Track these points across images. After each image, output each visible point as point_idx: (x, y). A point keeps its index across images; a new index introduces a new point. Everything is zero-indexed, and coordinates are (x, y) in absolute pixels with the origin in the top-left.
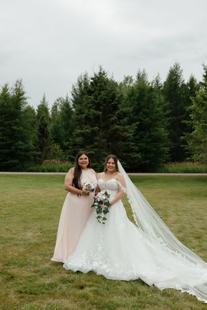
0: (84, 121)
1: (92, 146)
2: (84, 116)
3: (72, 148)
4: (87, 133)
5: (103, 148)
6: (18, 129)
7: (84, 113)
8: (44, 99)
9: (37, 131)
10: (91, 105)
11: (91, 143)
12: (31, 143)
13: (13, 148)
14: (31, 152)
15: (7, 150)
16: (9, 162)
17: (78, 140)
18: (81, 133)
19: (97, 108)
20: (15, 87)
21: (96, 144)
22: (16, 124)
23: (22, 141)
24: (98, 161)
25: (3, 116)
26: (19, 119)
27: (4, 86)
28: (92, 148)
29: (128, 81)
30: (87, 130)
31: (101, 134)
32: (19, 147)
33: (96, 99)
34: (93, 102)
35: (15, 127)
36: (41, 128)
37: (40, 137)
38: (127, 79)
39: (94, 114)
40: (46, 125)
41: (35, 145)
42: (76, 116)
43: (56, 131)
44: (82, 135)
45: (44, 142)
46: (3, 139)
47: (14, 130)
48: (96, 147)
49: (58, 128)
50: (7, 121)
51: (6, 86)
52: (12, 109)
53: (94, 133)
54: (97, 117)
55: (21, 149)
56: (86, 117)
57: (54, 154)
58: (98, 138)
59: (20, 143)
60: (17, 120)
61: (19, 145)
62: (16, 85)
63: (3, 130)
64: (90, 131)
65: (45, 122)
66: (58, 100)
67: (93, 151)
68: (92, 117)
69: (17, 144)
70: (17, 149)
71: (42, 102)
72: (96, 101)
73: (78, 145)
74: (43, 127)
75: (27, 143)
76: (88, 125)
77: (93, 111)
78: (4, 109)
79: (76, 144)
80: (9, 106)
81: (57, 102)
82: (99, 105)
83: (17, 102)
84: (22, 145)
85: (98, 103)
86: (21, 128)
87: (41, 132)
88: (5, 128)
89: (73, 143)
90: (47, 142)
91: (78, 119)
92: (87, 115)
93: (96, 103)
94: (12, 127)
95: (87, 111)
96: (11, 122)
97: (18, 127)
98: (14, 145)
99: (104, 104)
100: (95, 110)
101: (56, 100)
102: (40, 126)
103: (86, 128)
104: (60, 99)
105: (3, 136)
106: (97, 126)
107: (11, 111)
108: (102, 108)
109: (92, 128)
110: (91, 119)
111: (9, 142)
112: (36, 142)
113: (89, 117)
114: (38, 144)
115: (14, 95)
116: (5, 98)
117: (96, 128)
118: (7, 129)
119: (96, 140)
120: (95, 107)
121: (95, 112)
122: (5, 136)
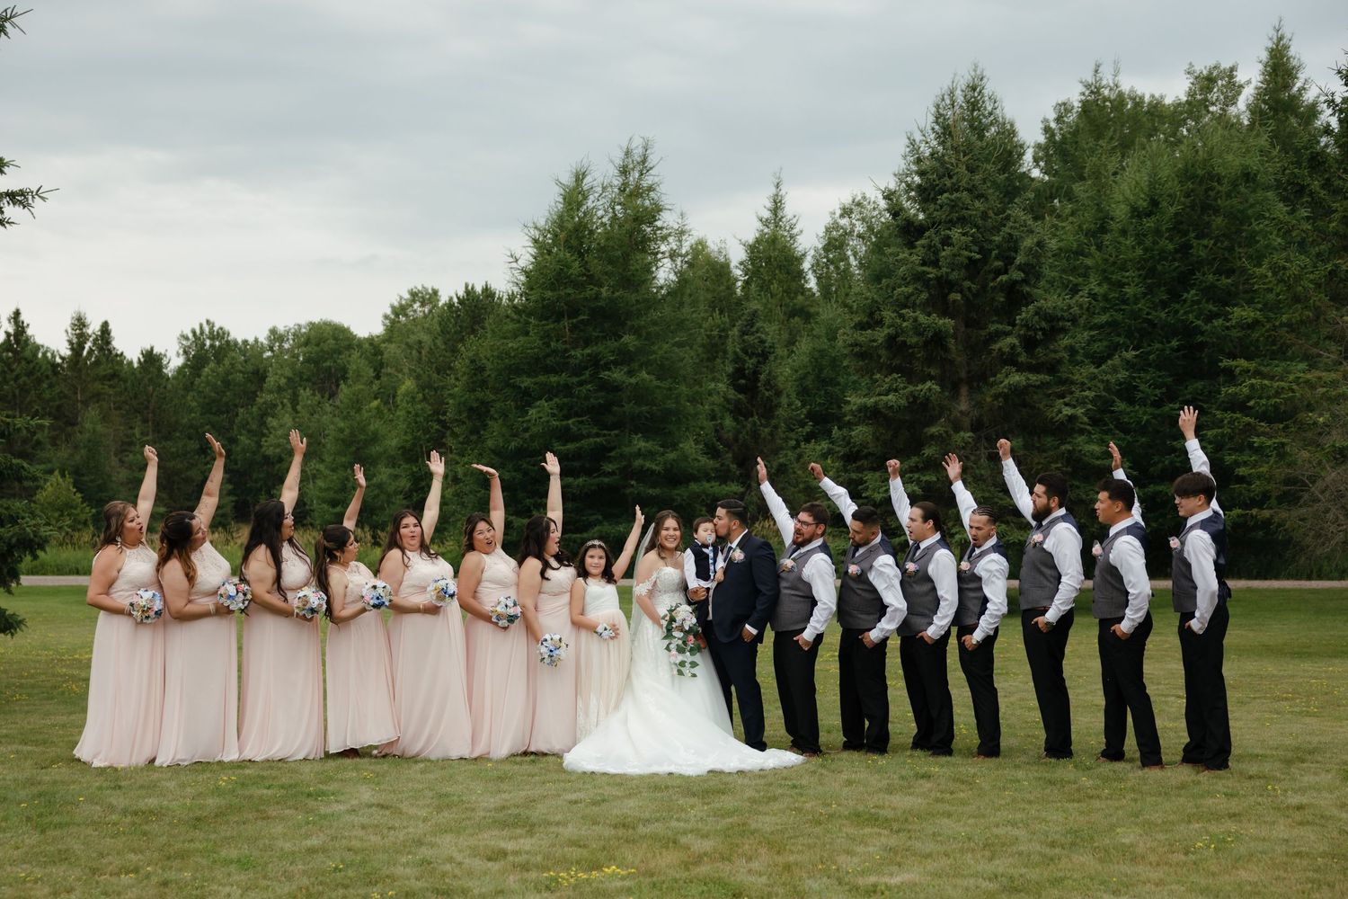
1: (915, 460)
4: (889, 407)
6: (633, 380)
8: (777, 206)
9: (722, 387)
10: (910, 289)
12: (689, 447)
13: (609, 467)
14: (694, 487)
15: (581, 480)
17: (861, 433)
18: (863, 409)
19: (936, 305)
20: (617, 182)
22: (625, 358)
23: (647, 439)
25: (566, 323)
26: (636, 331)
27: (568, 179)
29: (1213, 96)
30: (891, 398)
32: (638, 463)
33: (935, 264)
34: (919, 277)
35: (617, 375)
36: (739, 372)
37: (739, 412)
38: (1206, 82)
39: (918, 329)
40: (764, 356)
41: (712, 452)
42: (854, 337)
44: (872, 415)
45: (755, 435)
46: (567, 429)
47: (616, 388)
50: (587, 343)
51: (580, 177)
52: (603, 290)
53: (921, 411)
55: (643, 475)
56: (891, 339)
59: (640, 443)
60: (628, 339)
61: (639, 454)
62: (624, 171)
63: (567, 389)
64: (903, 402)
65: (762, 342)
66: (846, 212)
67: (918, 482)
68: (914, 340)
69: (627, 450)
70: (628, 473)
71: (766, 223)
72: (932, 272)
73: (866, 457)
74: (750, 363)
75: (674, 446)
76: (895, 375)
77: (916, 320)
78: (569, 291)
79: (858, 451)
80: (591, 277)
81: (844, 222)
82: (945, 285)
83: (626, 256)
84: (650, 455)
85: (938, 279)
86: (644, 375)
87: (740, 389)
88: (575, 380)
89: (847, 449)
90: (771, 434)
91: (861, 346)
92: (891, 331)
93: (930, 279)
94: (604, 374)
95: (893, 315)
96: (599, 348)
97: (631, 373)
98: (613, 454)
99: (967, 284)
100: (923, 312)
101: (838, 212)
102: (737, 359)
103: (886, 386)
104: (859, 204)
105: (567, 417)
106: (931, 378)
107: (597, 297)
108: (954, 301)
109: (911, 388)
110: (911, 347)
111: (591, 439)
112: (719, 439)
113: (901, 339)
114: (728, 446)
115: (614, 218)
116: (574, 242)
117: (930, 387)
118: (581, 384)
119: (932, 436)
120: (924, 296)
121: (922, 318)
122: (577, 415)
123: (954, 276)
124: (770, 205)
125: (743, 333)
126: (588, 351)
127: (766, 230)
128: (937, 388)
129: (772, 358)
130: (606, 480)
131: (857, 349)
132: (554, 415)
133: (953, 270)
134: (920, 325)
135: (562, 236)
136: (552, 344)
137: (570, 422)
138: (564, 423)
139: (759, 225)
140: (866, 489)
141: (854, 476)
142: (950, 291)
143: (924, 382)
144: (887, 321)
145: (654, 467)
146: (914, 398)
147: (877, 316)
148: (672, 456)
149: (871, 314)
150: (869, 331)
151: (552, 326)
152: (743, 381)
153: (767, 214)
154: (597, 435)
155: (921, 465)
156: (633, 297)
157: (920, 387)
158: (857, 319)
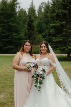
0: (55, 18)
1: (61, 35)
2: (55, 14)
3: (48, 37)
4: (57, 26)
5: (69, 36)
6: (13, 25)
7: (55, 12)
8: (32, 3)
9: (26, 26)
10: (60, 6)
11: (61, 33)
12: (22, 34)
13: (10, 38)
15: (6, 39)
16: (8, 47)
17: (52, 31)
19: (65, 8)
21: (64, 33)
22: (12, 21)
23: (15, 33)
24: (66, 46)
25: (3, 16)
26: (14, 18)
28: (61, 36)
30: (57, 24)
31: (68, 26)
32: (14, 37)
33: (64, 2)
34: (62, 4)
35: (11, 24)
36: (29, 24)
37: (28, 30)
39: (62, 13)
40: (32, 22)
41: (25, 36)
42: (50, 15)
43: (40, 25)
44: (54, 27)
45: (31, 33)
46: (4, 32)
47: (11, 26)
48: (64, 36)
49: (41, 23)
50: (6, 19)
52: (9, 11)
53: (62, 26)
54: (65, 15)
55: (15, 39)
56: (57, 15)
57: (38, 41)
58: (65, 30)
59: (15, 34)
60: (13, 18)
61: (14, 36)
63: (4, 26)
64: (60, 25)
65: (32, 20)
66: (42, 4)
67: (62, 39)
68: (61, 15)
69: (13, 35)
70: (13, 38)
71: (31, 6)
72: (64, 3)
73: (52, 35)
74: (30, 23)
75: (20, 34)
76: (58, 21)
77: (62, 11)
78: (4, 11)
79: (51, 34)
80: (7, 10)
81: (41, 5)
82: (66, 6)
83: (12, 7)
84: (16, 36)
85: (65, 4)
86: (15, 24)
87: (29, 26)
88: (5, 25)
89: (49, 34)
90: (33, 33)
91: (52, 16)
92: (57, 13)
93: (64, 4)
94: (9, 24)
95: (58, 10)
96: (8, 20)
97: (13, 24)
98: (11, 35)
99: (70, 5)
100: (63, 10)
101: (41, 4)
102: (28, 22)
103: (56, 22)
104: (43, 3)
105: (4, 30)
106: (64, 21)
107: (8, 12)
108: (68, 8)
109: (61, 23)
110: (60, 16)
111: (7, 33)
112: (26, 34)
113: (59, 14)
114: (27, 35)
115: (10, 2)
116: (5, 4)
117: (64, 22)
118: (6, 25)
119: (64, 31)
120: (63, 7)
121: (63, 11)
122: (5, 30)
123: (68, 4)
124: (31, 3)
125: (29, 18)
126: (7, 20)
127: (31, 7)
128: (65, 23)
129: (33, 22)
130: (10, 39)
131: (51, 17)
132: (2, 30)
133: (67, 3)
134: (62, 12)
135: (3, 3)
136: (2, 19)
137: (4, 31)
138: (3, 31)
139: (30, 6)
140: (53, 40)
141: (50, 38)
142: (67, 6)
143: (63, 21)
144: (56, 11)
145: (17, 37)
146: (61, 24)
147: (54, 11)
148: (19, 36)
149: (53, 11)
150: (53, 14)
151: (1, 16)
152: (29, 25)
153: (31, 5)
154: (8, 33)
155: (62, 36)
156: (13, 12)
157: (62, 22)
158: (51, 12)
